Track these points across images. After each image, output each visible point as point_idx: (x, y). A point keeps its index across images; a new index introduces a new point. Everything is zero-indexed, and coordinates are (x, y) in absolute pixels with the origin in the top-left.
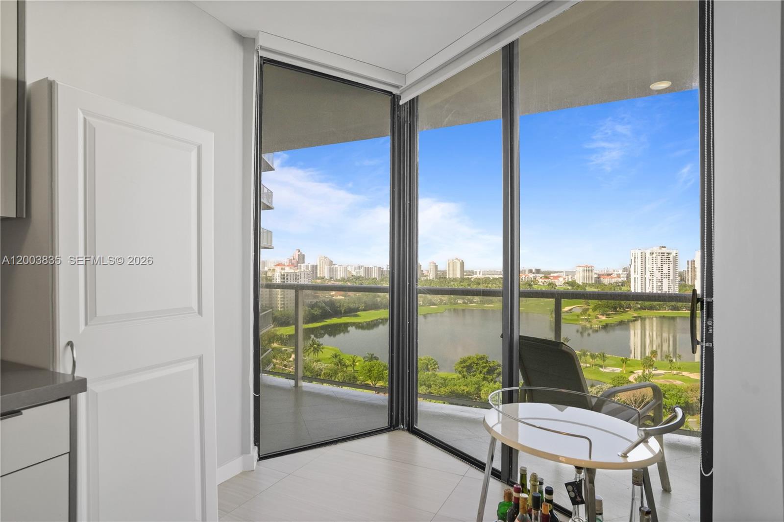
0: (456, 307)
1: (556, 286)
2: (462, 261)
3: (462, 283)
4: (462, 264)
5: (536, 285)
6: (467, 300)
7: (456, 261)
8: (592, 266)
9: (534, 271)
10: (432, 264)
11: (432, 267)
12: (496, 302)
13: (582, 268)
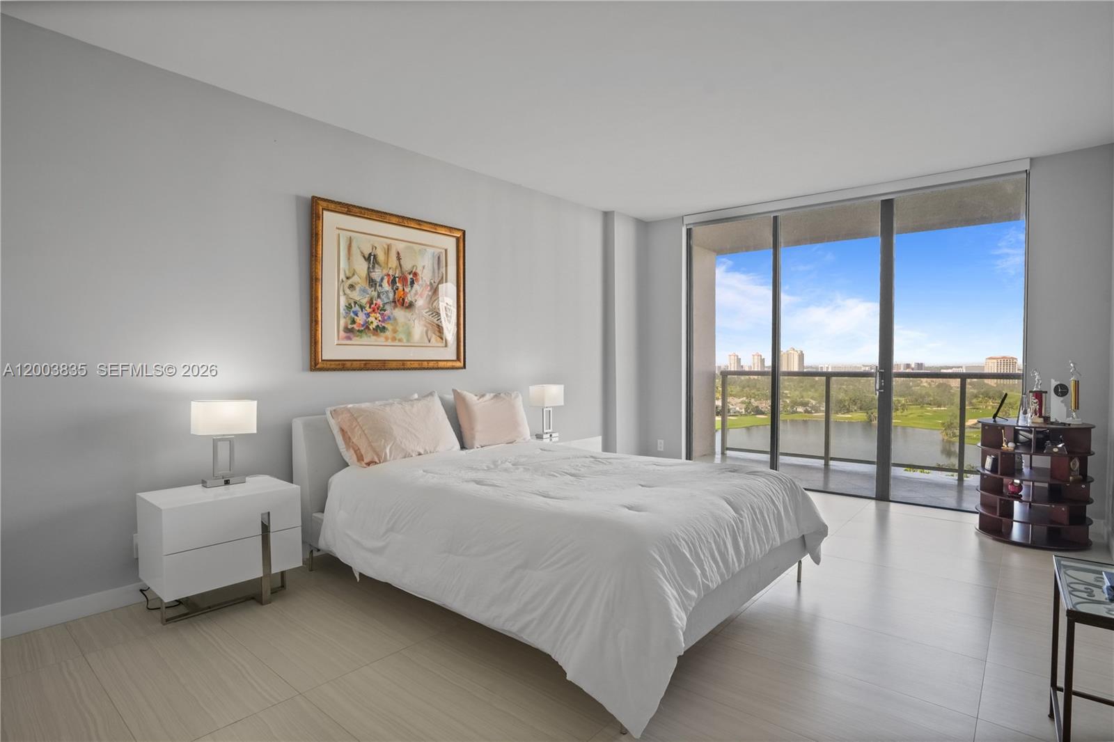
0: (795, 417)
1: (952, 388)
2: (802, 352)
3: (801, 384)
4: (801, 356)
5: (918, 386)
6: (810, 407)
7: (792, 352)
8: (1013, 358)
9: (913, 366)
10: (756, 357)
11: (756, 361)
12: (855, 411)
13: (995, 361)
